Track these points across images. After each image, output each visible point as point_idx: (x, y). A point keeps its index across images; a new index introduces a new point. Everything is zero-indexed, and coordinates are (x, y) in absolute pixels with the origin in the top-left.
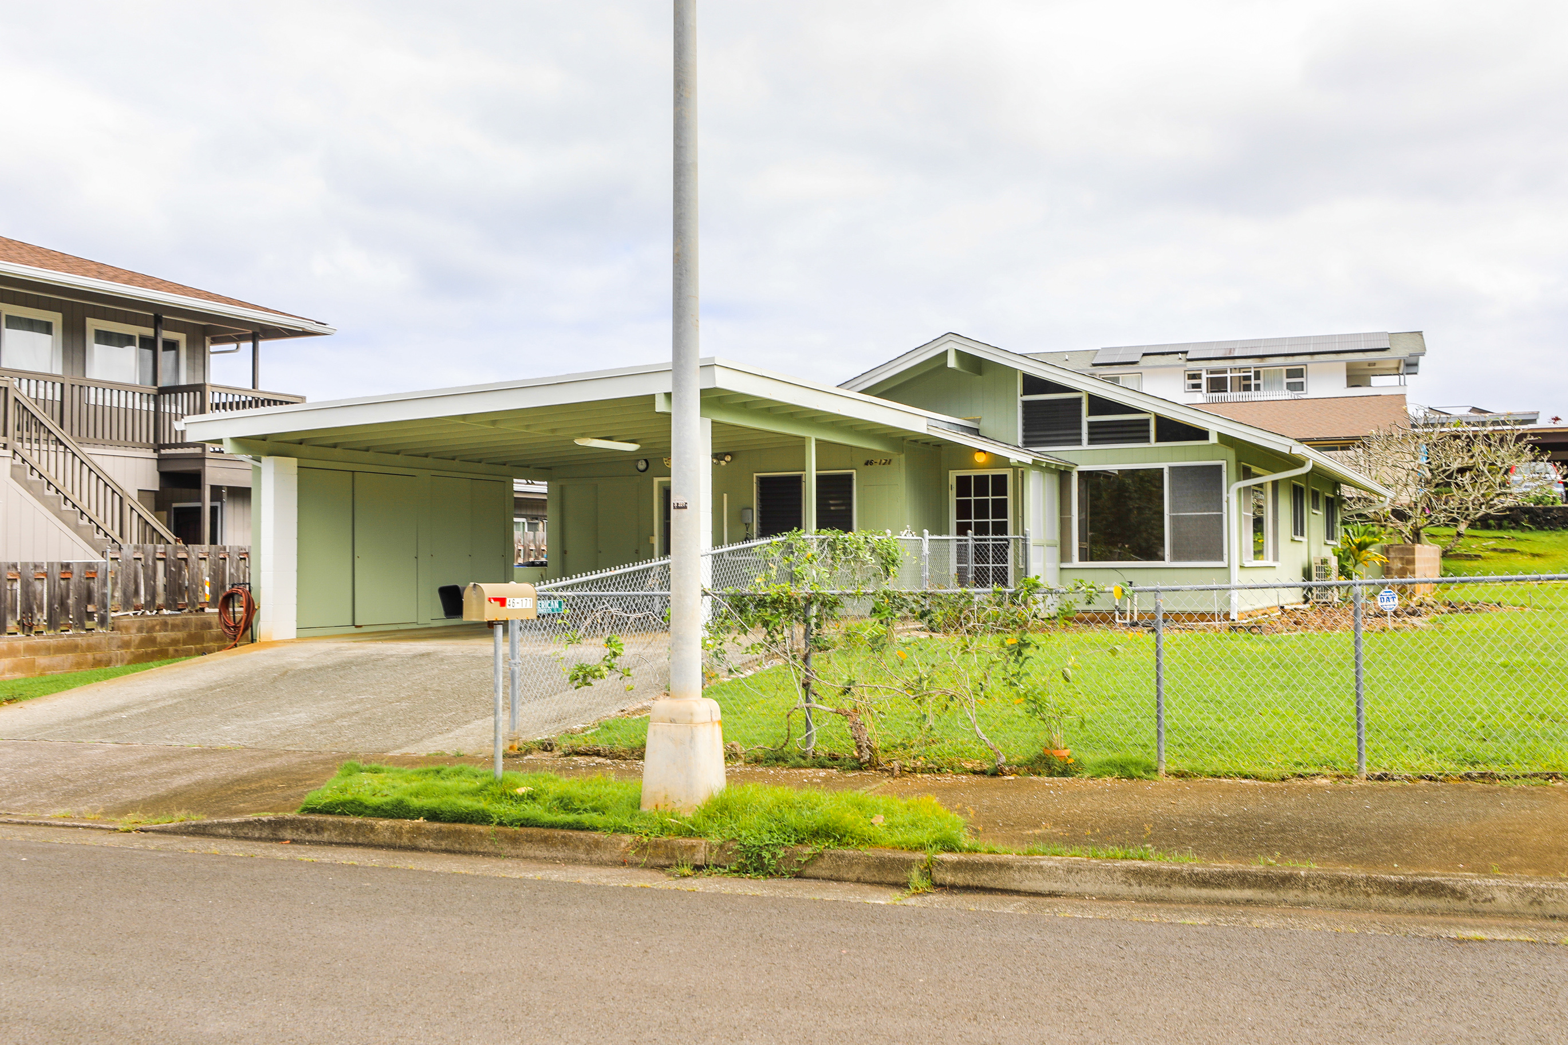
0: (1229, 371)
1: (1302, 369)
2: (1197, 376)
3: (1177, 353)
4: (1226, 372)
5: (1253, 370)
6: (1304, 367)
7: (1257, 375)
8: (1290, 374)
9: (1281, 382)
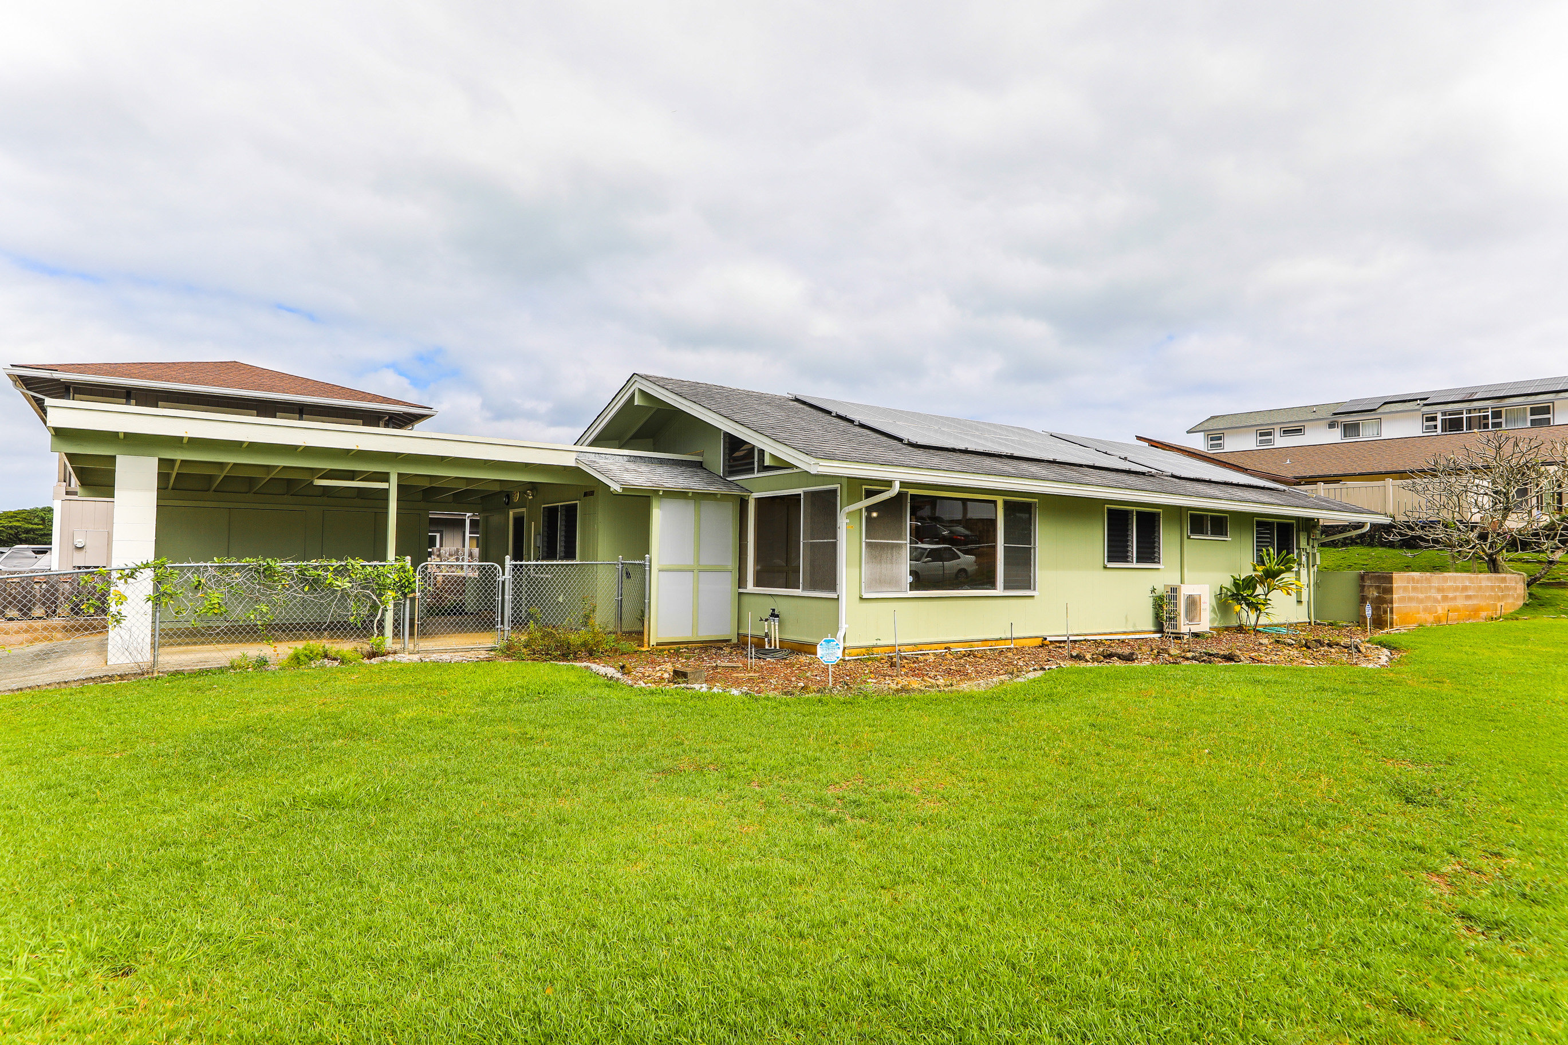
0: (1465, 413)
1: (1549, 406)
2: (1434, 419)
3: (1416, 400)
4: (1462, 414)
5: (1490, 410)
6: (1551, 404)
7: (1497, 414)
8: (1534, 411)
9: (1525, 419)
